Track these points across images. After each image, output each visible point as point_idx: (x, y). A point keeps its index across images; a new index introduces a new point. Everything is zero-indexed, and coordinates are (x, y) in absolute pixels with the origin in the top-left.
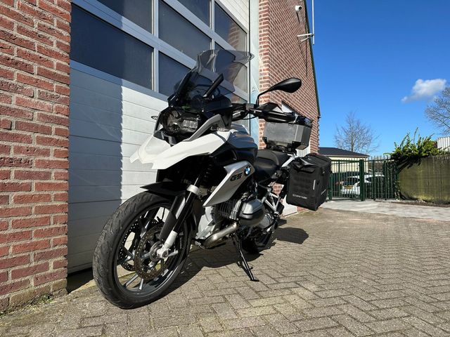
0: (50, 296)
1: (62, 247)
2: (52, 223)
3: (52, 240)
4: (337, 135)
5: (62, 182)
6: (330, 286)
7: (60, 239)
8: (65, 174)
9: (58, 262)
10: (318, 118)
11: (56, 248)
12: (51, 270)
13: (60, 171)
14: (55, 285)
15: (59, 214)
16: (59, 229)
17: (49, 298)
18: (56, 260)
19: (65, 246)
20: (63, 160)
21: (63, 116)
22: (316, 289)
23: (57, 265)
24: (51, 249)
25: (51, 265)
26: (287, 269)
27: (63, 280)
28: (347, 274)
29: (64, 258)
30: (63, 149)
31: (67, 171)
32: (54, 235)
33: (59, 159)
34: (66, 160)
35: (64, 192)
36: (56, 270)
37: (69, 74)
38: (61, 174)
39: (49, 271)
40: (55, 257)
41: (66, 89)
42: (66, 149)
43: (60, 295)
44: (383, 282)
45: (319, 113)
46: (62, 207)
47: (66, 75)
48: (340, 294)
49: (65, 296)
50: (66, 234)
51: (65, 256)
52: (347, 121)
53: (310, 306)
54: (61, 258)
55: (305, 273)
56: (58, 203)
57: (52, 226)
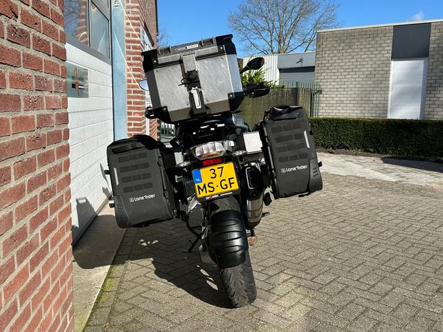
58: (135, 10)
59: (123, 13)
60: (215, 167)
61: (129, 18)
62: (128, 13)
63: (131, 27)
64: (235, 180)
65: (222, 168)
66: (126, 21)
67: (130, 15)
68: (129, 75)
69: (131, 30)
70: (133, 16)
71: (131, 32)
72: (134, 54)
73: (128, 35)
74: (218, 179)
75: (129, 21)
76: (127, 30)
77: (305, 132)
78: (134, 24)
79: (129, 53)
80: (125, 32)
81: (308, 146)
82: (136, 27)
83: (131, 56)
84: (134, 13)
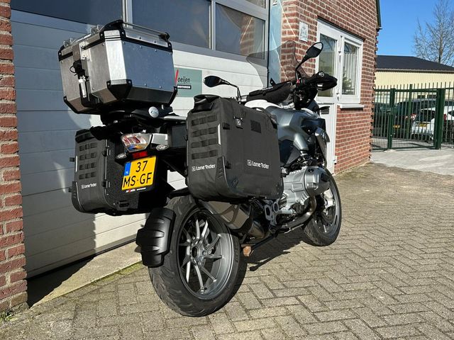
0: (9, 312)
1: (19, 257)
2: (5, 231)
3: (7, 251)
4: (419, 36)
5: (13, 182)
6: (337, 305)
7: (16, 249)
8: (16, 173)
9: (15, 274)
10: (378, 30)
11: (12, 259)
12: (8, 284)
13: (10, 170)
14: (13, 300)
15: (13, 221)
16: (14, 237)
17: (8, 314)
18: (13, 272)
19: (23, 256)
20: (12, 156)
21: (9, 102)
22: (317, 309)
23: (14, 278)
24: (7, 261)
25: (8, 279)
26: (292, 276)
27: (23, 293)
28: (363, 286)
29: (22, 269)
30: (11, 143)
31: (18, 169)
32: (8, 245)
33: (8, 156)
34: (16, 155)
35: (16, 194)
36: (14, 283)
37: (11, 46)
38: (11, 173)
39: (6, 286)
40: (12, 269)
41: (9, 66)
42: (15, 142)
43: (21, 310)
44: (402, 299)
45: (379, 24)
46: (15, 213)
47: (8, 47)
48: (344, 316)
49: (27, 312)
50: (23, 242)
51: (23, 267)
52: (435, 14)
53: (303, 333)
54: (19, 270)
55: (313, 283)
56: (11, 208)
57: (5, 236)
58: (291, 6)
59: (280, 11)
60: (141, 161)
61: (286, 15)
62: (286, 10)
63: (288, 24)
64: (152, 176)
65: (147, 162)
66: (283, 19)
67: (287, 12)
68: (283, 75)
69: (287, 27)
70: (290, 12)
71: (287, 30)
72: (288, 52)
73: (284, 33)
74: (141, 173)
75: (286, 18)
76: (283, 28)
77: (219, 126)
78: (290, 21)
79: (283, 51)
80: (282, 30)
81: (220, 143)
82: (292, 24)
83: (286, 55)
84: (291, 9)
